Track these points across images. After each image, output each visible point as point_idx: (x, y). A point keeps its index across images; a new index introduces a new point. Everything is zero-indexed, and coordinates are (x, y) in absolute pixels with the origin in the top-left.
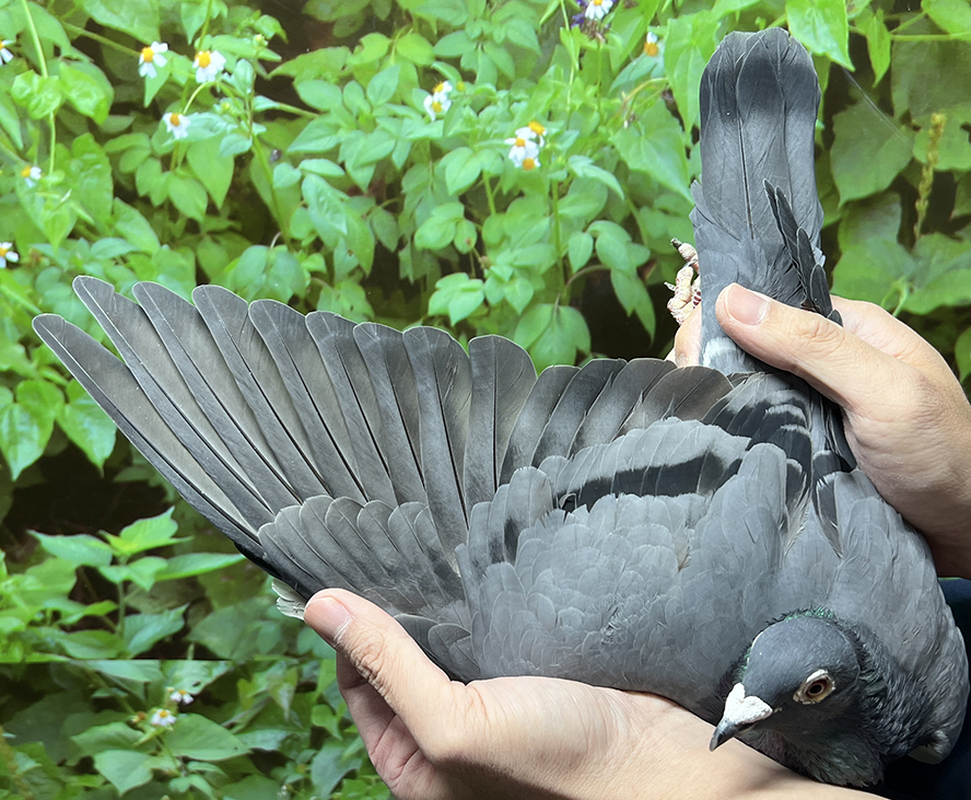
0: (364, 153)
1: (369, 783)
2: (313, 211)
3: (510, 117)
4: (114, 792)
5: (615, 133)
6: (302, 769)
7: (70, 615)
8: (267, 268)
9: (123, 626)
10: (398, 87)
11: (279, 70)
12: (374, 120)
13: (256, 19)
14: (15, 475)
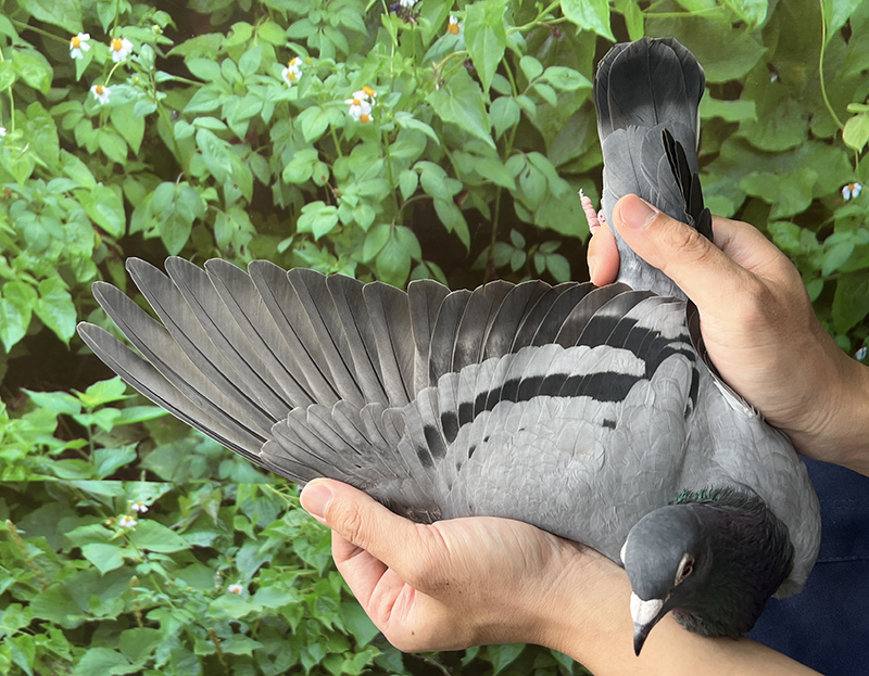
0: (240, 111)
1: (279, 571)
2: (206, 155)
3: (348, 83)
4: (97, 573)
5: (429, 93)
6: (230, 560)
7: (56, 448)
8: (175, 198)
9: (93, 457)
10: (262, 62)
11: (173, 51)
12: (245, 87)
13: (153, 14)
14: (8, 349)
